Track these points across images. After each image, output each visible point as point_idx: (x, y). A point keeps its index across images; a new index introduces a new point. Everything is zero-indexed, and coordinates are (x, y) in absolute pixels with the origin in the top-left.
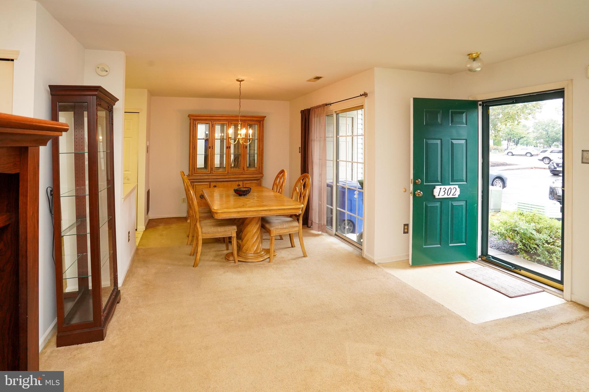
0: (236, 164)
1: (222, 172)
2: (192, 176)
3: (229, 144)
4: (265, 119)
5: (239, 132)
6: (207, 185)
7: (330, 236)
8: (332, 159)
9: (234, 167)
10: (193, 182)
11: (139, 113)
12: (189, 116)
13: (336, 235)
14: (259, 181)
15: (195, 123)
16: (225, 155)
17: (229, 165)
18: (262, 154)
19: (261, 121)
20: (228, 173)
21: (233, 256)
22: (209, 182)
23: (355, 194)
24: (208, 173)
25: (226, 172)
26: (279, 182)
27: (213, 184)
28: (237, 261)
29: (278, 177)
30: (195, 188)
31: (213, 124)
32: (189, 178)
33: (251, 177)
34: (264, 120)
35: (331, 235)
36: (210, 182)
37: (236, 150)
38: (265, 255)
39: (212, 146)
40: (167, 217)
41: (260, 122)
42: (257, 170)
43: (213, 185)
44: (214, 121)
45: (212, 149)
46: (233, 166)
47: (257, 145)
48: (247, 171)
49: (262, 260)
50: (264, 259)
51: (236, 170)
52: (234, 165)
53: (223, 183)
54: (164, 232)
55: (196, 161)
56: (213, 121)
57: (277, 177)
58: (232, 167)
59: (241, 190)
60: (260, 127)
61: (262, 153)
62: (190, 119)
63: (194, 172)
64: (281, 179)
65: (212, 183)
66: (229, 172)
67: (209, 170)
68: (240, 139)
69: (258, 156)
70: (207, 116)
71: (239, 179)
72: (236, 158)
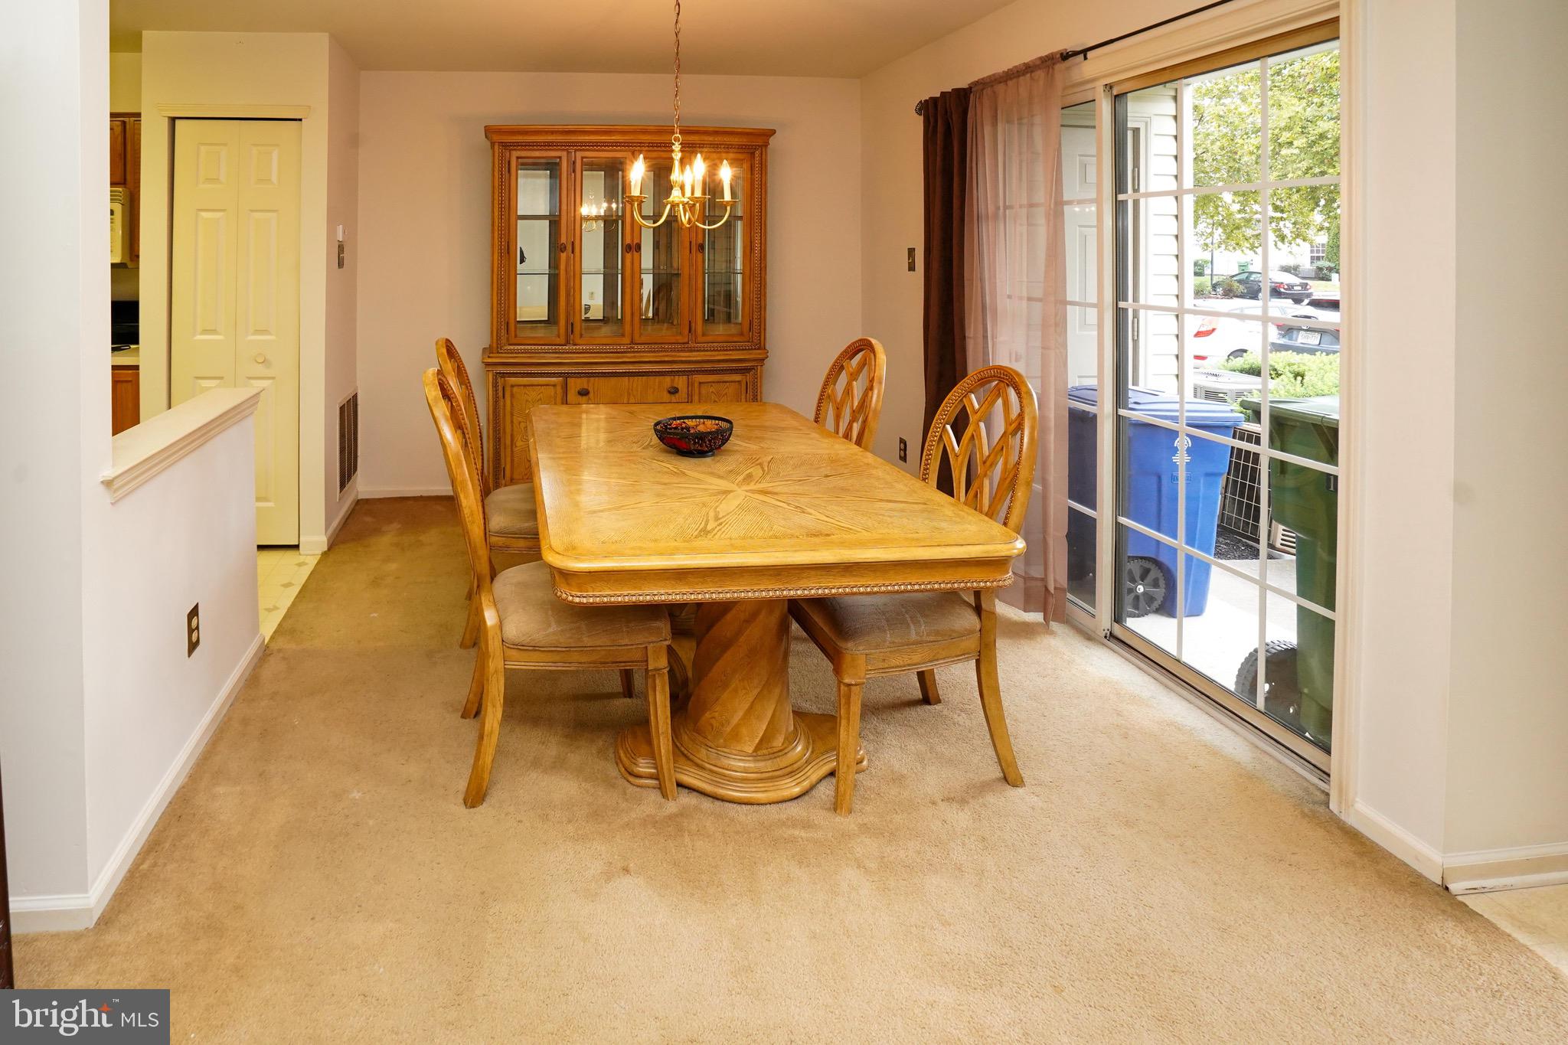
0: (661, 311)
1: (609, 341)
2: (498, 353)
3: (636, 229)
4: (772, 140)
5: (676, 176)
6: (554, 386)
7: (1087, 643)
8: (1094, 300)
9: (656, 318)
10: (504, 375)
11: (300, 120)
12: (489, 131)
13: (1112, 636)
14: (749, 376)
15: (507, 159)
16: (620, 276)
17: (637, 314)
18: (763, 273)
19: (756, 147)
20: (632, 342)
21: (654, 758)
22: (559, 375)
23: (1176, 449)
24: (558, 341)
25: (627, 340)
26: (848, 391)
27: (575, 384)
28: (671, 786)
29: (842, 368)
30: (512, 396)
31: (574, 163)
32: (490, 360)
33: (719, 361)
34: (766, 146)
35: (1088, 637)
36: (566, 376)
37: (663, 257)
38: (808, 762)
39: (573, 243)
40: (418, 494)
41: (753, 154)
42: (742, 334)
43: (578, 389)
44: (578, 150)
45: (573, 252)
46: (650, 315)
47: (744, 242)
48: (703, 335)
49: (797, 790)
50: (806, 784)
51: (664, 332)
52: (656, 312)
53: (613, 380)
54: (393, 566)
55: (512, 297)
56: (576, 151)
57: (837, 368)
58: (647, 319)
59: (688, 428)
60: (752, 174)
61: (763, 268)
62: (493, 144)
63: (508, 339)
64: (854, 376)
65: (571, 381)
66: (637, 339)
67: (562, 331)
68: (681, 206)
69: (747, 279)
70: (552, 132)
71: (676, 367)
72: (663, 288)
